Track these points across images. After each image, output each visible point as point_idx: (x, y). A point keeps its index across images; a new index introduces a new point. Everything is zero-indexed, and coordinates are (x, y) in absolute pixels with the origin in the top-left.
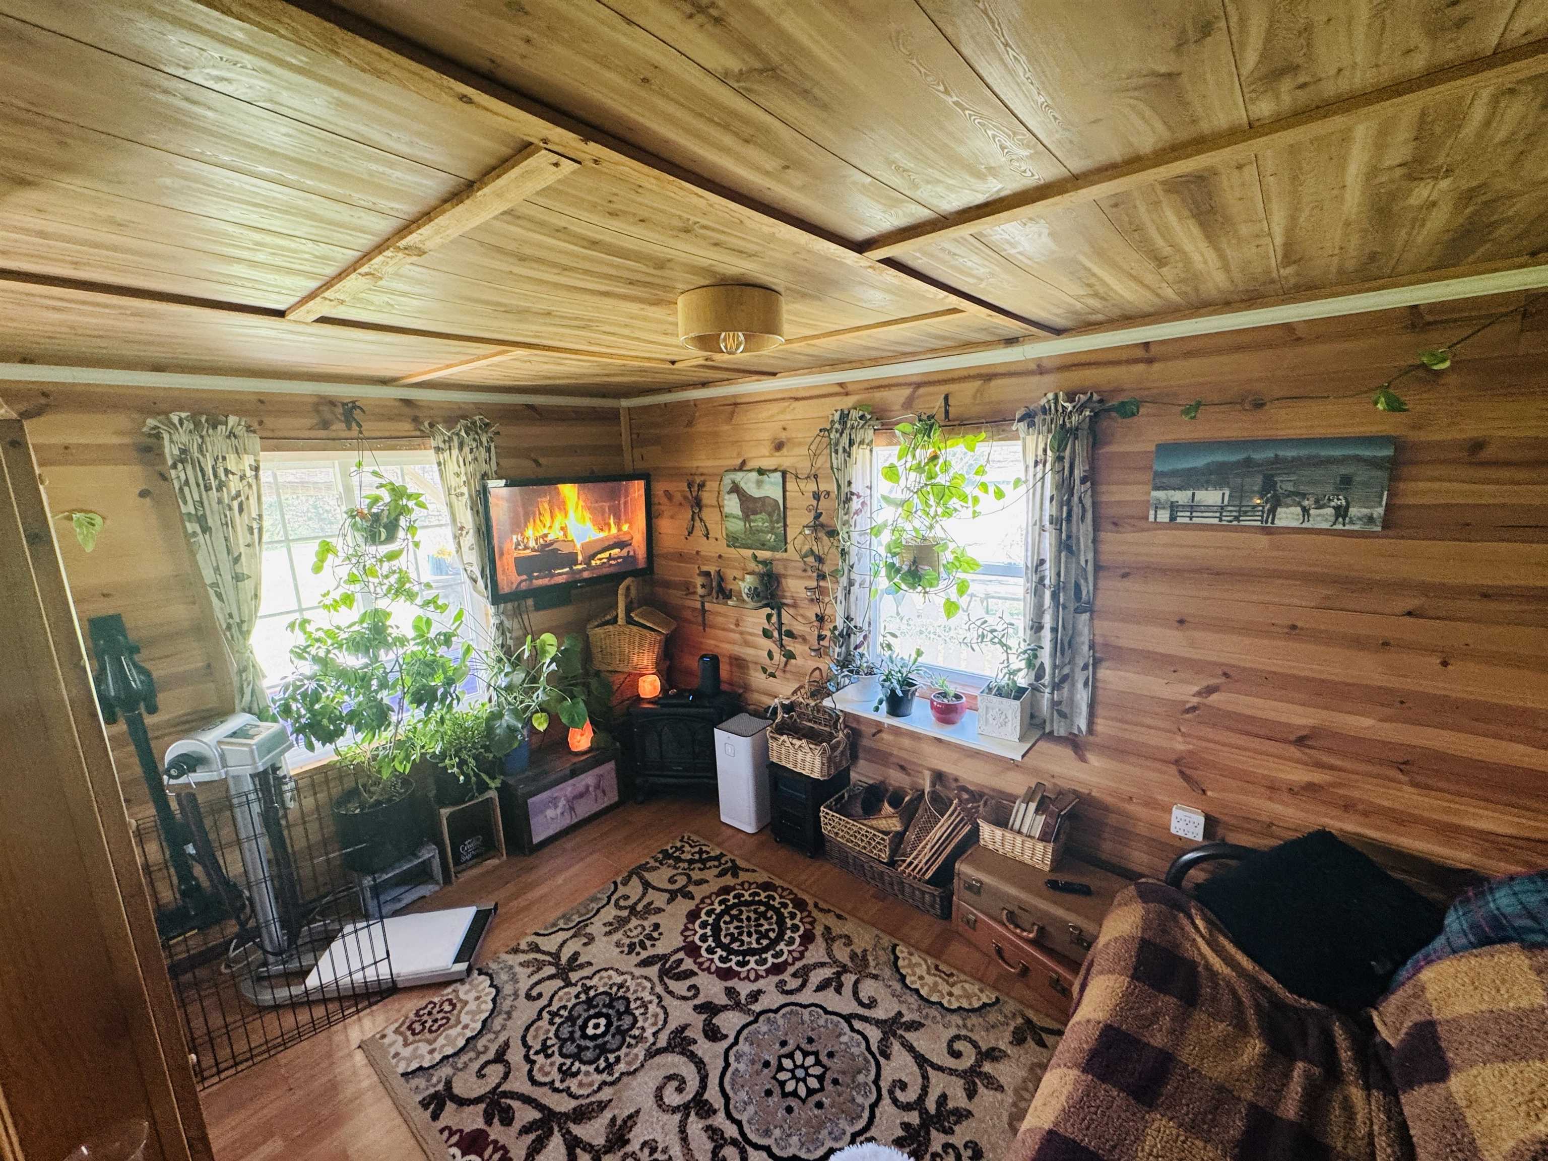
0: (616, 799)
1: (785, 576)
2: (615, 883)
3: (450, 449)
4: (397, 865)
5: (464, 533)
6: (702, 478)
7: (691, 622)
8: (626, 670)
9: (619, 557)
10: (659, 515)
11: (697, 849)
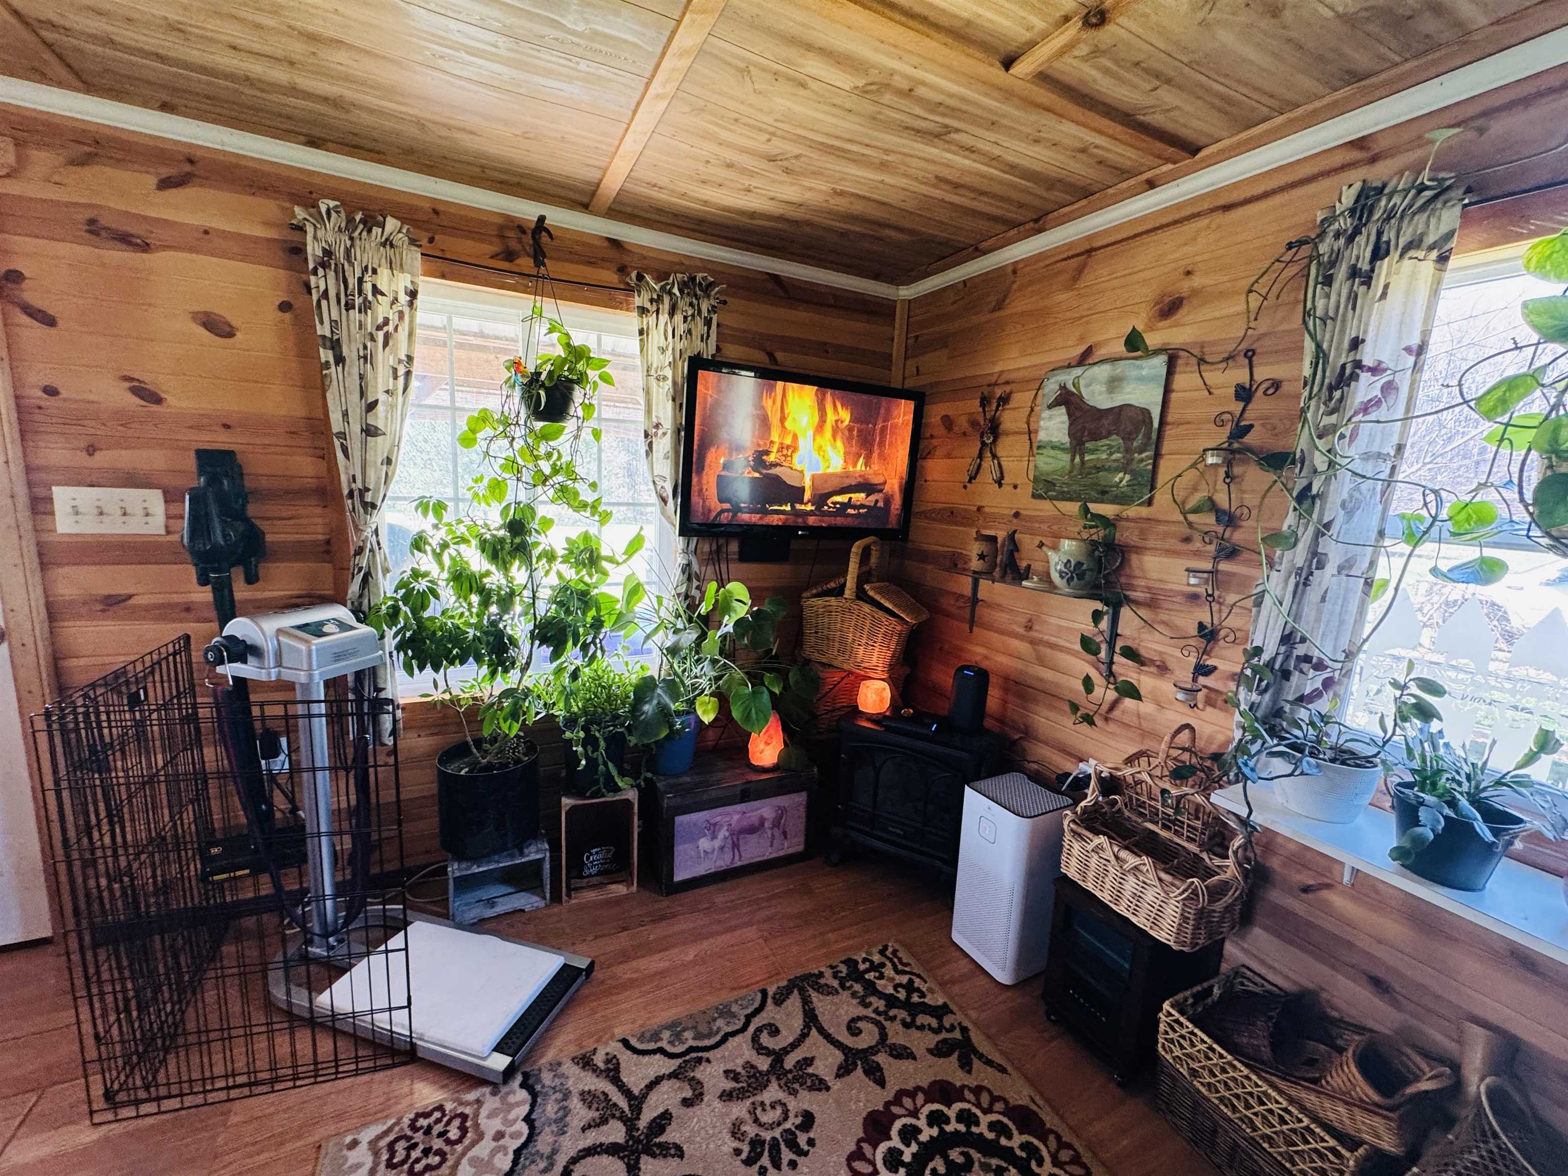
0: (801, 848)
1: (1139, 550)
2: (764, 993)
3: (658, 311)
4: (496, 858)
5: (660, 432)
6: (1008, 388)
7: (949, 615)
8: (845, 666)
9: (862, 506)
10: (929, 454)
11: (904, 979)
